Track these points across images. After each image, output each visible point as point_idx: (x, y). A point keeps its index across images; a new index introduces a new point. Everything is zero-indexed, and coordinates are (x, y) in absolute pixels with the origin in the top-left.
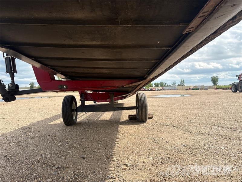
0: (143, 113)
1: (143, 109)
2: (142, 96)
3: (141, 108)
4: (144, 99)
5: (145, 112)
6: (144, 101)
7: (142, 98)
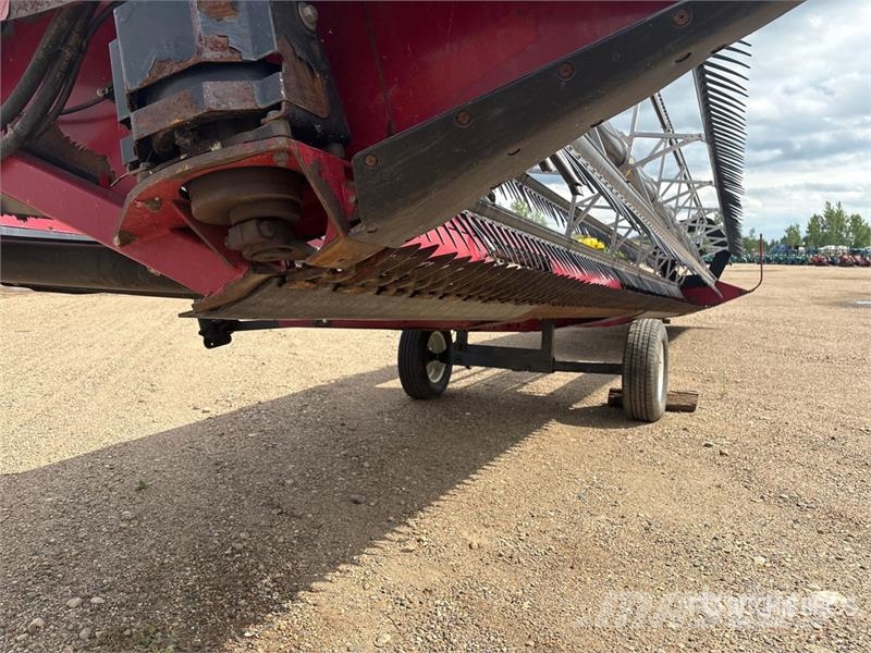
0: (638, 394)
1: (638, 379)
2: (642, 335)
3: (630, 375)
4: (645, 346)
5: (642, 390)
6: (645, 350)
7: (641, 341)
